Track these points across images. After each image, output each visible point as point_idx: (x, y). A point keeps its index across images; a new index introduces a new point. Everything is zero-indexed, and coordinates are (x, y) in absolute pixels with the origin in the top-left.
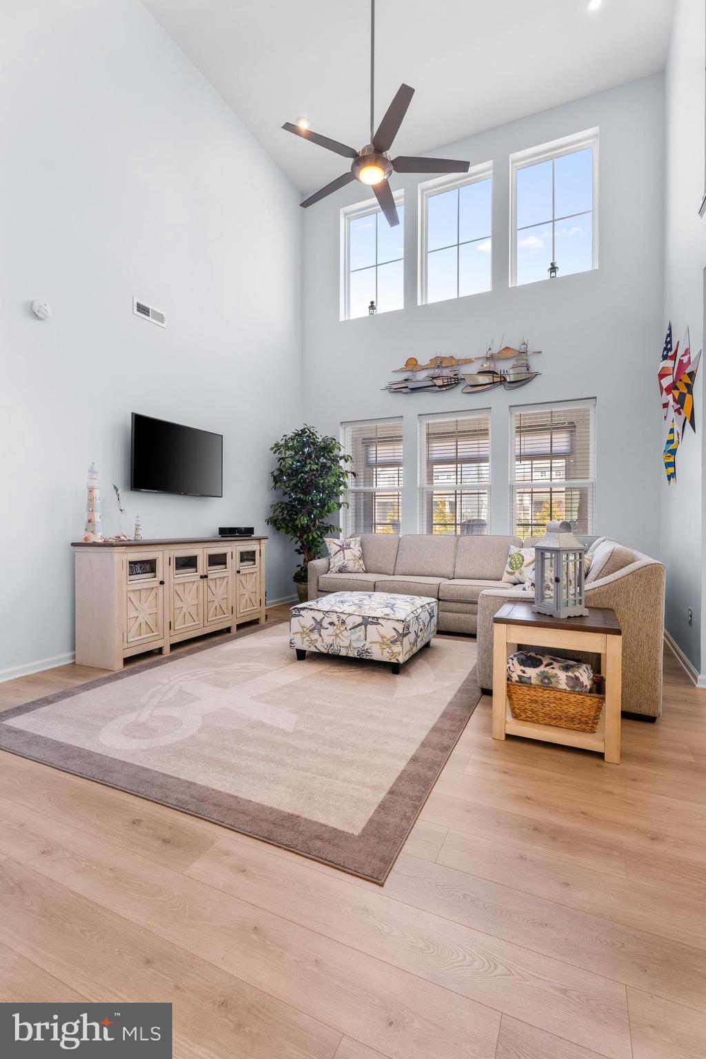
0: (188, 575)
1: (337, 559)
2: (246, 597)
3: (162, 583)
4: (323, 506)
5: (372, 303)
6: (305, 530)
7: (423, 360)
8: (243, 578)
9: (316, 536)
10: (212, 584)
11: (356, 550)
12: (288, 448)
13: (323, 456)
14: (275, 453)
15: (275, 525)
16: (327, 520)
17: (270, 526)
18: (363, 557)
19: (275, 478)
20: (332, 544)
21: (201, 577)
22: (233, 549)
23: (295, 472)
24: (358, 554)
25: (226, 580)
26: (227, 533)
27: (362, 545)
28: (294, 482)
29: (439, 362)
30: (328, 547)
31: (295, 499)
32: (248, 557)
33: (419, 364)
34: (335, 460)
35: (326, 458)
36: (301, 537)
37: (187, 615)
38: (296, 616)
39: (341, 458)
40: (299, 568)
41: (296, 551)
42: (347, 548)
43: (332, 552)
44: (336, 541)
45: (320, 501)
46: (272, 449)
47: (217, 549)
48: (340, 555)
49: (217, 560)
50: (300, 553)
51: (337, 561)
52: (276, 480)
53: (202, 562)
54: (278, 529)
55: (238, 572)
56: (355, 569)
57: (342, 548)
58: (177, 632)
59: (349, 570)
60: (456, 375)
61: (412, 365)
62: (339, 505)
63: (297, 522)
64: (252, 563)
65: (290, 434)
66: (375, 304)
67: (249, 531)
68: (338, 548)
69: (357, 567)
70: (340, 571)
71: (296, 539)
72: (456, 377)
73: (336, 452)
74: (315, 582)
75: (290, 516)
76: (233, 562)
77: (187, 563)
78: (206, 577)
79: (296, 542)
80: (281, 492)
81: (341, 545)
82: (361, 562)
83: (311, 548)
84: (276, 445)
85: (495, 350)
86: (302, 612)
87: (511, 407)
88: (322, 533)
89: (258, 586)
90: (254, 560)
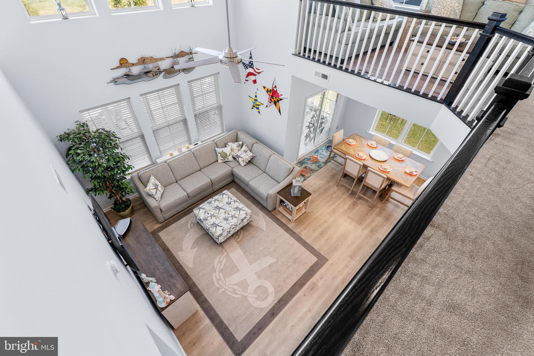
7: (132, 59)
18: (160, 183)
29: (143, 61)
33: (129, 62)
57: (157, 189)
60: (159, 69)
61: (123, 63)
72: (159, 71)
74: (160, 211)
85: (177, 52)
87: (187, 82)
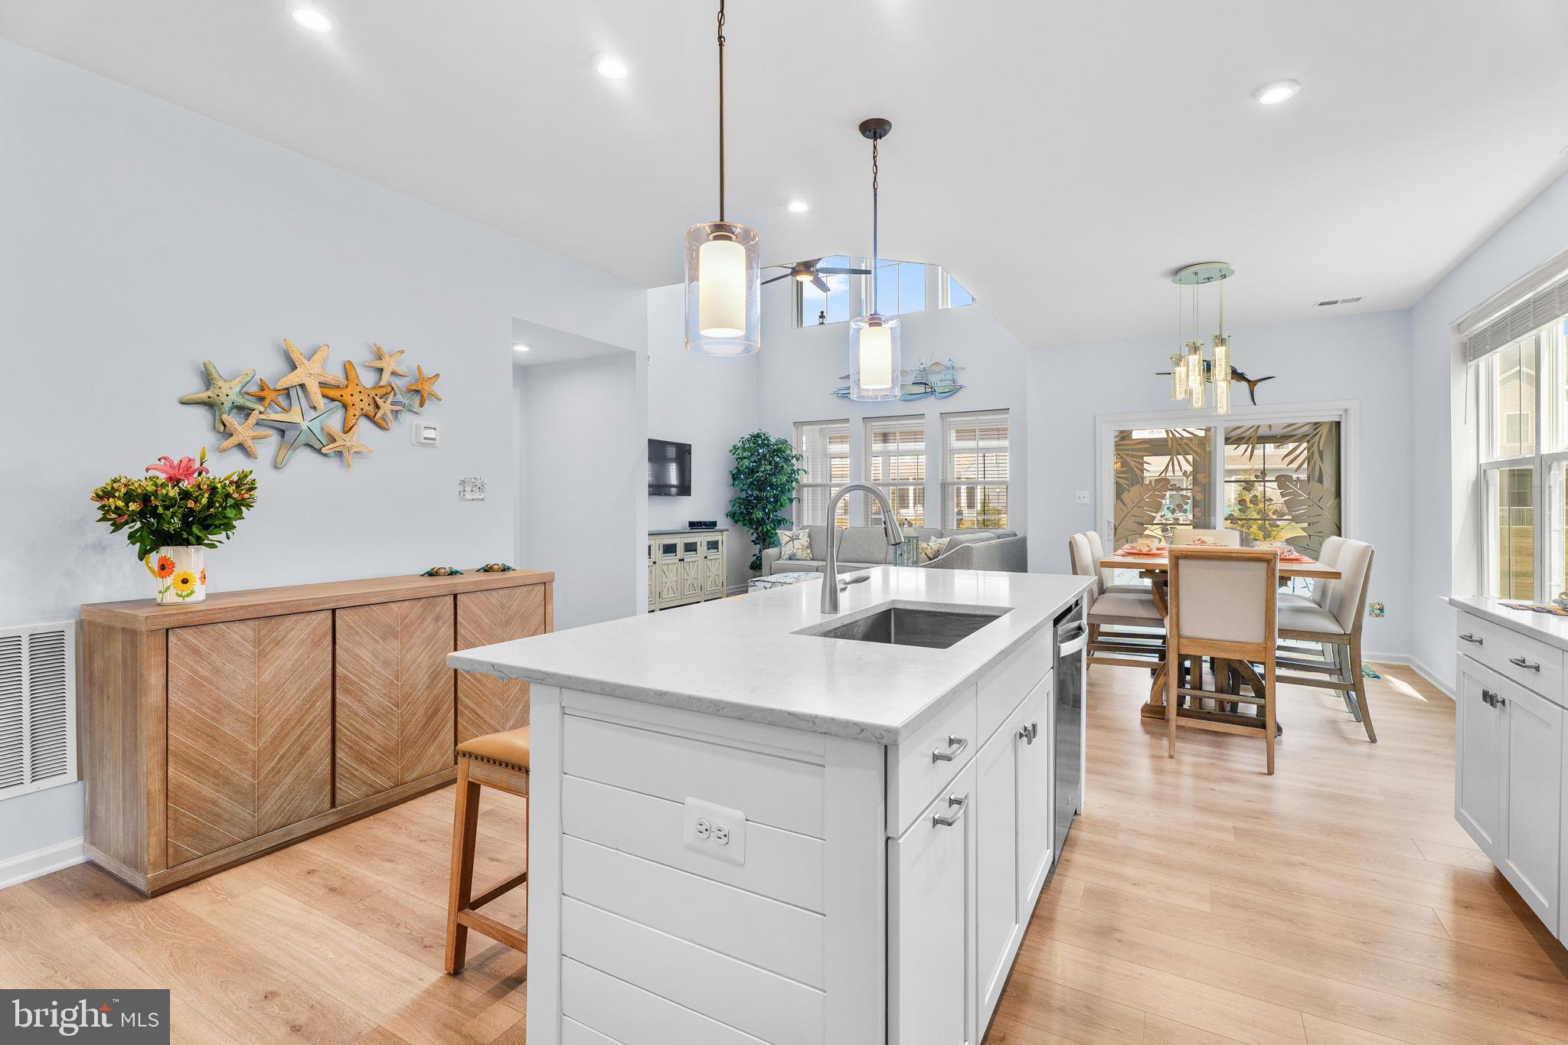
0: (670, 558)
1: (787, 548)
2: (712, 579)
3: (654, 563)
4: (776, 501)
5: (822, 313)
6: (760, 523)
8: (709, 563)
9: (769, 529)
10: (687, 566)
11: (804, 540)
12: (744, 450)
13: (777, 455)
14: (733, 454)
15: (734, 517)
16: (780, 514)
17: (729, 519)
18: (810, 546)
19: (733, 475)
20: (783, 535)
21: (680, 560)
22: (702, 538)
23: (752, 471)
24: (806, 544)
25: (696, 563)
26: (694, 525)
27: (809, 536)
28: (751, 480)
30: (780, 538)
31: (752, 495)
32: (713, 545)
34: (787, 460)
35: (779, 457)
36: (757, 529)
37: (670, 588)
38: (752, 586)
39: (793, 457)
40: (755, 558)
41: (752, 541)
42: (796, 539)
43: (783, 543)
44: (787, 533)
45: (775, 496)
46: (731, 451)
47: (690, 539)
48: (790, 544)
49: (691, 548)
50: (756, 544)
51: (787, 550)
52: (735, 477)
53: (680, 549)
54: (736, 522)
55: (706, 558)
56: (803, 557)
57: (792, 539)
58: (665, 600)
59: (798, 557)
62: (791, 501)
63: (753, 516)
64: (716, 550)
65: (747, 436)
66: (825, 314)
67: (713, 524)
68: (789, 539)
69: (805, 555)
70: (790, 559)
71: (752, 531)
73: (788, 452)
74: (768, 568)
75: (747, 509)
76: (702, 549)
77: (670, 549)
78: (683, 560)
79: (753, 534)
80: (738, 488)
81: (791, 536)
82: (809, 551)
83: (765, 539)
84: (734, 446)
85: (927, 364)
86: (757, 583)
87: (941, 414)
88: (775, 526)
89: (720, 571)
90: (718, 548)
